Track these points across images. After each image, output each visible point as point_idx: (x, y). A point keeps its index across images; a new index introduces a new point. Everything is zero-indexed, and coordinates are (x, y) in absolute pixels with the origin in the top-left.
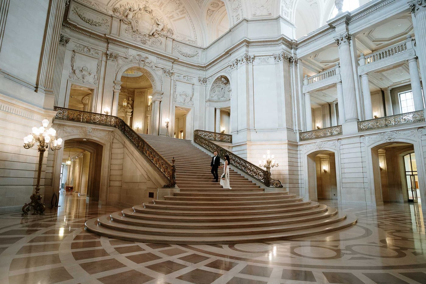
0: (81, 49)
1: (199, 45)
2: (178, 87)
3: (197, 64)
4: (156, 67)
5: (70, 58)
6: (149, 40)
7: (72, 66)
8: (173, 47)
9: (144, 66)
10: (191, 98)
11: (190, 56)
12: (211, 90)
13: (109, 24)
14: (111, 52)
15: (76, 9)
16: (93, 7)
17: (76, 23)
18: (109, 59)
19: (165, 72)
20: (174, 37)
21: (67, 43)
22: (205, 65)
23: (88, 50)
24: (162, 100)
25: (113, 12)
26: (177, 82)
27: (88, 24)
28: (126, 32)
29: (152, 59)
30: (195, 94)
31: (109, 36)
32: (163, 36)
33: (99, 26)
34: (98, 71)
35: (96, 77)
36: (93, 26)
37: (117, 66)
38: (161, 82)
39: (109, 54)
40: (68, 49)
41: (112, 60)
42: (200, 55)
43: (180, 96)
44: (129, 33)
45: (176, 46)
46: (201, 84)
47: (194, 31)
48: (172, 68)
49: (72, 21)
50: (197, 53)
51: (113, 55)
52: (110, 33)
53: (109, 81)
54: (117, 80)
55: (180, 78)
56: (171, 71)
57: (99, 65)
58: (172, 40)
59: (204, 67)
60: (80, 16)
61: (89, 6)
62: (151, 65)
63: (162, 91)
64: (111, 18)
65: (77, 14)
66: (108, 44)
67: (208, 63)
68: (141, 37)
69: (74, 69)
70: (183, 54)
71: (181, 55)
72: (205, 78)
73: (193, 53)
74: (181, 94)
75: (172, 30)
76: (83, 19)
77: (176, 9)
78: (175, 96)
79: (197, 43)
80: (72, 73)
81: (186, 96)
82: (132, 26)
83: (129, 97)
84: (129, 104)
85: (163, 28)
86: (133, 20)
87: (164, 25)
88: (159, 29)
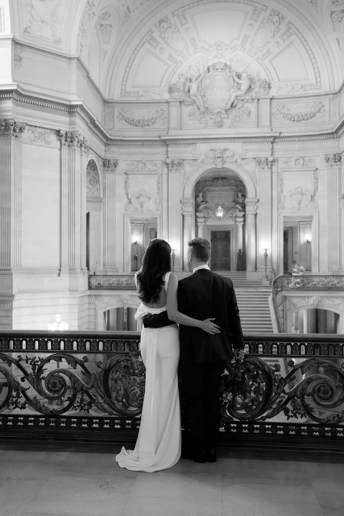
0: (134, 167)
1: (326, 88)
2: (285, 182)
3: (319, 131)
4: (242, 159)
5: (123, 185)
6: (228, 118)
7: (126, 194)
8: (273, 111)
9: (223, 164)
10: (312, 198)
11: (306, 118)
13: (166, 115)
14: (172, 158)
15: (121, 113)
16: (142, 99)
17: (121, 136)
18: (171, 170)
19: (259, 163)
20: (273, 92)
21: (116, 167)
22: (332, 129)
23: (143, 165)
24: (258, 211)
25: (169, 92)
26: (284, 173)
27: (138, 127)
28: (191, 118)
29: (236, 147)
30: (319, 188)
31: (167, 136)
32: (251, 101)
33: (153, 123)
34: (159, 190)
35: (158, 200)
36: (145, 127)
37: (184, 175)
38: (254, 181)
39: (171, 163)
40: (118, 174)
41: (176, 170)
42: (327, 108)
43: (291, 197)
44: (194, 118)
45: (278, 107)
46: (332, 166)
47: (313, 64)
48: (272, 152)
49: (116, 136)
50: (321, 106)
51: (176, 162)
52: (169, 129)
53: (175, 201)
54: (185, 197)
55: (289, 164)
56: (271, 159)
57: (159, 182)
58: (269, 100)
59: (332, 133)
60: (128, 121)
61: (137, 101)
62: (235, 159)
63: (256, 196)
64: (167, 104)
65: (124, 119)
66: (167, 148)
67: (336, 126)
68: (213, 117)
69: (129, 197)
70: (292, 119)
71: (288, 121)
72: (337, 154)
73: (313, 109)
74: (292, 193)
75: (268, 80)
76: (132, 123)
77: (274, 35)
78: (282, 198)
79: (321, 86)
80: (128, 204)
81: (303, 194)
82: (198, 106)
83: (237, 192)
84: (238, 203)
85: (249, 86)
86: (197, 97)
87: (251, 80)
88: (242, 91)
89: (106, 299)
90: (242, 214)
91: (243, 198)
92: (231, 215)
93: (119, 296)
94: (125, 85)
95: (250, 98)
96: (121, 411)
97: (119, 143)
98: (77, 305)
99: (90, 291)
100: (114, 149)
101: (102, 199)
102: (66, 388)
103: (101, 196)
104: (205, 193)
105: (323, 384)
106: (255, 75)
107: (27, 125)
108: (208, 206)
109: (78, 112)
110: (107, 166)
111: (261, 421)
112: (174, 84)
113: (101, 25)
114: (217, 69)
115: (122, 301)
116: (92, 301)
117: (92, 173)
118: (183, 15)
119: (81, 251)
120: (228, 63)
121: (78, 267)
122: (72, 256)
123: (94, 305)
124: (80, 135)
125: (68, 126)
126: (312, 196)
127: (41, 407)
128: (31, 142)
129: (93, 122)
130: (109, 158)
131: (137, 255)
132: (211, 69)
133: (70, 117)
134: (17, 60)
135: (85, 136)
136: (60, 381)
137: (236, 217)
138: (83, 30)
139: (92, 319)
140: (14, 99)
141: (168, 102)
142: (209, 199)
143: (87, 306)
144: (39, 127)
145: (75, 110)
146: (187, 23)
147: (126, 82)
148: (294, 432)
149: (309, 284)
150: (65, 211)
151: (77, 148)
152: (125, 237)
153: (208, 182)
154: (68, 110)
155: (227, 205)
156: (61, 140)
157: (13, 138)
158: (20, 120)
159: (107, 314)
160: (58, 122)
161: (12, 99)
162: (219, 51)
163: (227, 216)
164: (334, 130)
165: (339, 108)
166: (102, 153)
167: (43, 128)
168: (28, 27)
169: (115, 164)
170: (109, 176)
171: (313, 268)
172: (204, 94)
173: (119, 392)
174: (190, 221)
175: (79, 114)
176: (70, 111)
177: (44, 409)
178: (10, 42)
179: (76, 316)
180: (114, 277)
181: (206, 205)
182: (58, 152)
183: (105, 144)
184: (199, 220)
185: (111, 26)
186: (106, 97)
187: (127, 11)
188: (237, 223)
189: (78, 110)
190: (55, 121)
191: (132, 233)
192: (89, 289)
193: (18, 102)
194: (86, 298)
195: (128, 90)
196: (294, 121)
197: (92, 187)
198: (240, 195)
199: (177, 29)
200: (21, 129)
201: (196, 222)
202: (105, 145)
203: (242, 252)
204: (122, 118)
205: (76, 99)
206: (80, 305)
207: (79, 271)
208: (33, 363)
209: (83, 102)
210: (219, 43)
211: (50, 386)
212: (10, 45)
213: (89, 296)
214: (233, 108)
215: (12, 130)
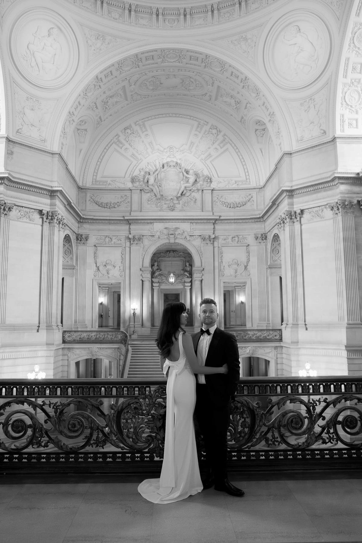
0: (102, 241)
1: (253, 184)
2: (224, 255)
3: (250, 216)
4: (190, 236)
5: (92, 255)
6: (179, 203)
7: (95, 263)
8: (214, 199)
9: (175, 239)
10: (246, 267)
11: (239, 206)
12: (273, 251)
13: (129, 200)
14: (134, 234)
15: (92, 198)
16: (110, 186)
17: (92, 216)
18: (132, 244)
19: (204, 239)
20: (214, 185)
21: (87, 240)
22: (259, 214)
23: (109, 239)
24: (203, 277)
25: (132, 182)
26: (223, 247)
27: (106, 209)
28: (149, 202)
29: (185, 227)
30: (250, 260)
31: (130, 216)
32: (197, 191)
33: (118, 206)
34: (123, 260)
35: (121, 268)
36: (111, 209)
37: (143, 248)
38: (200, 254)
39: (132, 238)
40: (89, 246)
41: (137, 244)
42: (254, 198)
43: (229, 267)
44: (152, 202)
45: (218, 197)
46: (260, 243)
47: (243, 166)
48: (214, 231)
49: (87, 216)
50: (250, 197)
51: (137, 237)
52: (131, 211)
53: (135, 269)
54: (144, 266)
55: (228, 241)
56: (213, 236)
57: (122, 253)
58: (210, 191)
59: (259, 218)
60: (98, 203)
61: (105, 188)
62: (185, 236)
63: (201, 266)
64: (130, 192)
65: (95, 202)
66: (130, 226)
67: (262, 212)
68: (167, 202)
69: (98, 265)
70: (229, 206)
71: (226, 208)
72: (264, 233)
73: (244, 199)
74: (230, 264)
75: (209, 176)
76: (101, 206)
77: (213, 143)
78: (222, 267)
79: (250, 182)
80: (97, 271)
81: (238, 265)
82: (155, 194)
83: (186, 262)
84: (186, 271)
85: (195, 180)
86: (154, 186)
87: (197, 175)
88: (189, 183)
89: (78, 352)
90: (190, 279)
91: (190, 267)
92: (180, 281)
93: (88, 348)
94: (96, 176)
95: (196, 189)
96: (131, 446)
97: (90, 222)
98: (53, 356)
99: (64, 344)
100: (86, 226)
101: (75, 267)
102: (84, 428)
103: (74, 264)
104: (159, 263)
105: (294, 417)
106: (199, 172)
107: (15, 205)
108: (162, 274)
109: (58, 196)
110: (80, 239)
111: (247, 449)
112: (136, 176)
113: (78, 130)
114: (170, 166)
115: (91, 353)
116: (66, 353)
117: (67, 245)
118: (144, 125)
119: (57, 310)
120: (179, 162)
121: (54, 324)
122: (49, 315)
123: (67, 356)
124: (59, 214)
125: (49, 207)
126: (245, 266)
127: (62, 445)
128: (18, 219)
129: (69, 204)
130: (81, 233)
131: (102, 314)
132: (165, 166)
133: (51, 199)
134: (9, 154)
135: (63, 215)
136: (78, 422)
137: (185, 282)
138: (64, 133)
139: (66, 369)
140: (6, 184)
141: (131, 190)
142: (162, 267)
143: (61, 358)
144: (25, 207)
145: (56, 194)
146: (147, 130)
147: (97, 173)
148: (273, 457)
149: (245, 336)
150: (44, 276)
151: (56, 225)
152: (93, 298)
153: (162, 254)
154: (49, 194)
155: (177, 272)
156: (43, 218)
157: (3, 215)
158: (9, 201)
159: (77, 364)
160: (41, 203)
161: (4, 184)
162: (172, 153)
163: (177, 282)
164: (261, 216)
165: (264, 198)
166: (75, 228)
167: (29, 208)
168: (20, 129)
169: (86, 238)
170: (81, 248)
171: (247, 323)
172: (160, 185)
173: (130, 430)
174: (147, 285)
175: (59, 198)
176: (51, 195)
177: (64, 447)
178: (4, 140)
179: (52, 366)
180: (84, 332)
181: (160, 272)
182: (41, 227)
183: (79, 221)
184: (154, 285)
185: (86, 130)
186: (80, 184)
187: (99, 120)
188: (185, 287)
189: (59, 194)
190: (38, 203)
191: (99, 295)
192: (63, 343)
193: (8, 187)
194: (61, 350)
195: (98, 179)
196: (230, 207)
197: (66, 256)
198: (187, 264)
199: (138, 135)
200: (9, 208)
201: (152, 286)
202: (78, 223)
203: (189, 311)
204: (93, 202)
205: (57, 185)
206: (55, 357)
207: (55, 327)
208: (55, 407)
209: (63, 188)
210: (171, 147)
211: (70, 426)
212: (5, 142)
213: (63, 348)
214: (183, 196)
215: (2, 209)
